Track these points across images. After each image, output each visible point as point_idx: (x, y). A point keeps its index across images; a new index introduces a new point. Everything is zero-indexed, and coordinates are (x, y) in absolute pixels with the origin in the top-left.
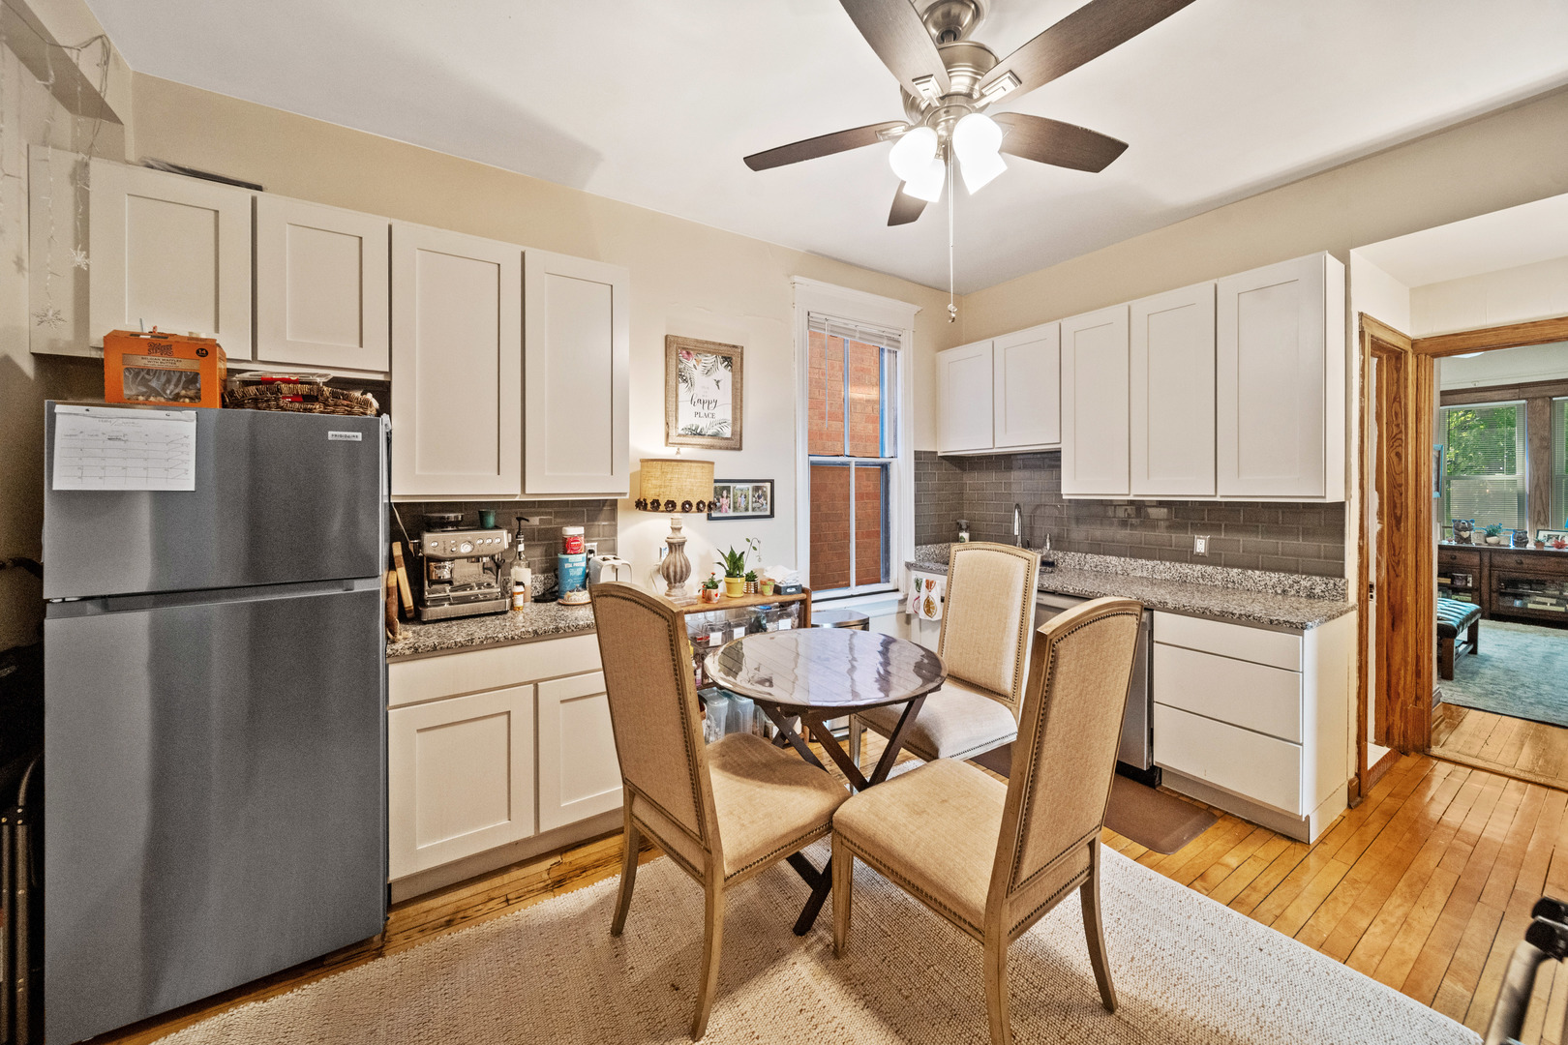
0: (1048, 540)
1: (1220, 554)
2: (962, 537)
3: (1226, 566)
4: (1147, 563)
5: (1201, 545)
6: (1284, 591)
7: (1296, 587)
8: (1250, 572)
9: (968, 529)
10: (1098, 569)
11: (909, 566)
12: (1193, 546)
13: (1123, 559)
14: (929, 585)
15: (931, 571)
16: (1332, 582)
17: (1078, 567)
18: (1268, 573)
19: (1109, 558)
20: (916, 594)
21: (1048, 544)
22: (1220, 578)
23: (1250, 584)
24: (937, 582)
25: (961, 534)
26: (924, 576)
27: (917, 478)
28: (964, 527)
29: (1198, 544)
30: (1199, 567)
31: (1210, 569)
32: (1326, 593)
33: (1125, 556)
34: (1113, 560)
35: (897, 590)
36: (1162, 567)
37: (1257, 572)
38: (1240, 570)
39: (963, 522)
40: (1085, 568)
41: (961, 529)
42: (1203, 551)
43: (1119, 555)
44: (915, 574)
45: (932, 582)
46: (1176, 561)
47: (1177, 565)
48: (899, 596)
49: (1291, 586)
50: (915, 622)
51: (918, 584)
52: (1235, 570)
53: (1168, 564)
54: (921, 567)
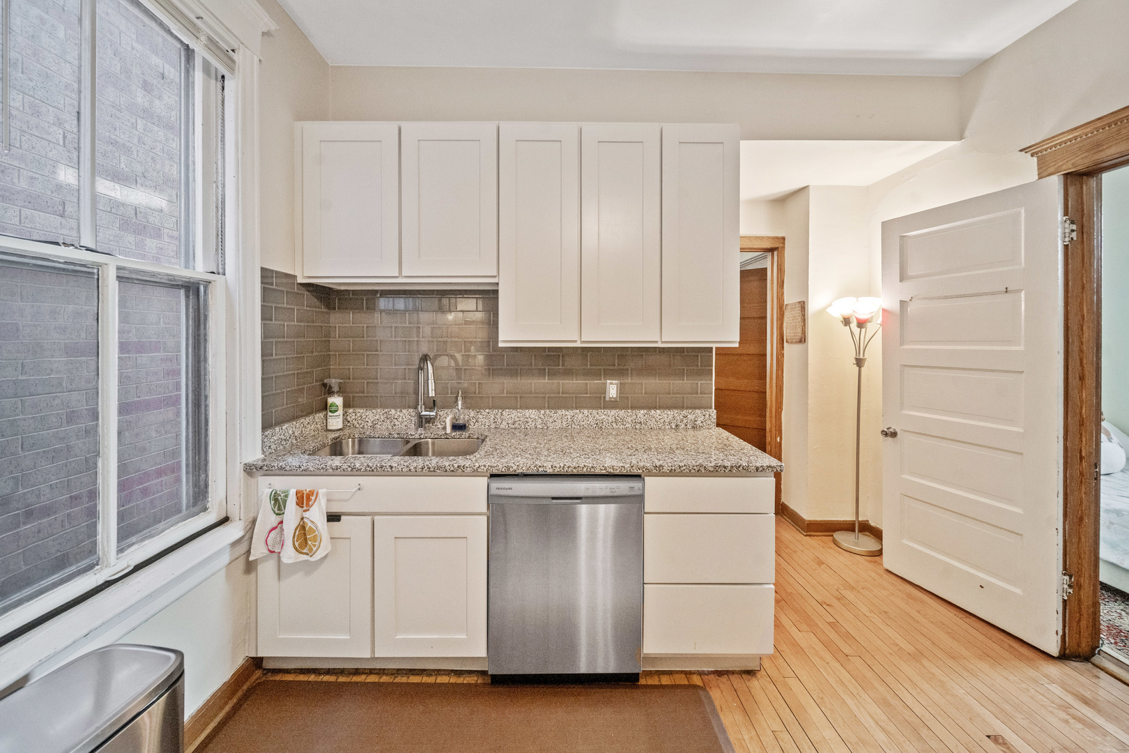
0: (460, 398)
1: (628, 398)
2: (332, 405)
3: (633, 408)
4: (567, 413)
5: (612, 390)
6: (677, 426)
7: (685, 421)
8: (653, 411)
9: (341, 392)
10: (516, 425)
11: (250, 470)
12: (604, 391)
13: (542, 412)
14: (304, 500)
15: (306, 473)
16: (708, 413)
17: (493, 426)
18: (666, 412)
19: (528, 413)
20: (274, 520)
21: (460, 403)
22: (629, 420)
23: (652, 423)
24: (322, 491)
25: (331, 400)
26: (291, 485)
27: (265, 317)
28: (336, 389)
29: (611, 389)
30: (613, 412)
31: (622, 413)
32: (704, 423)
33: (544, 408)
34: (532, 413)
35: (225, 520)
36: (581, 416)
37: (658, 411)
38: (645, 411)
39: (334, 382)
40: (502, 426)
41: (330, 392)
42: (615, 396)
43: (539, 408)
44: (266, 485)
45: (311, 493)
46: (593, 408)
47: (594, 412)
48: (233, 531)
49: (682, 421)
50: (267, 570)
51: (278, 502)
52: (642, 412)
53: (586, 411)
54: (281, 468)
